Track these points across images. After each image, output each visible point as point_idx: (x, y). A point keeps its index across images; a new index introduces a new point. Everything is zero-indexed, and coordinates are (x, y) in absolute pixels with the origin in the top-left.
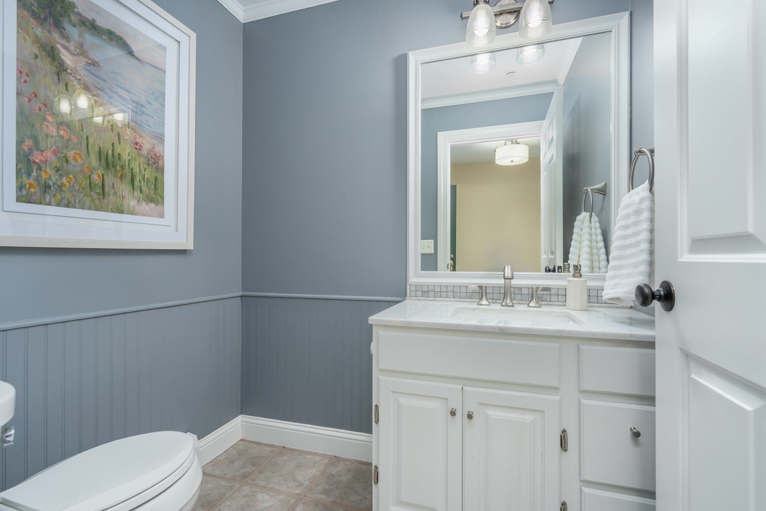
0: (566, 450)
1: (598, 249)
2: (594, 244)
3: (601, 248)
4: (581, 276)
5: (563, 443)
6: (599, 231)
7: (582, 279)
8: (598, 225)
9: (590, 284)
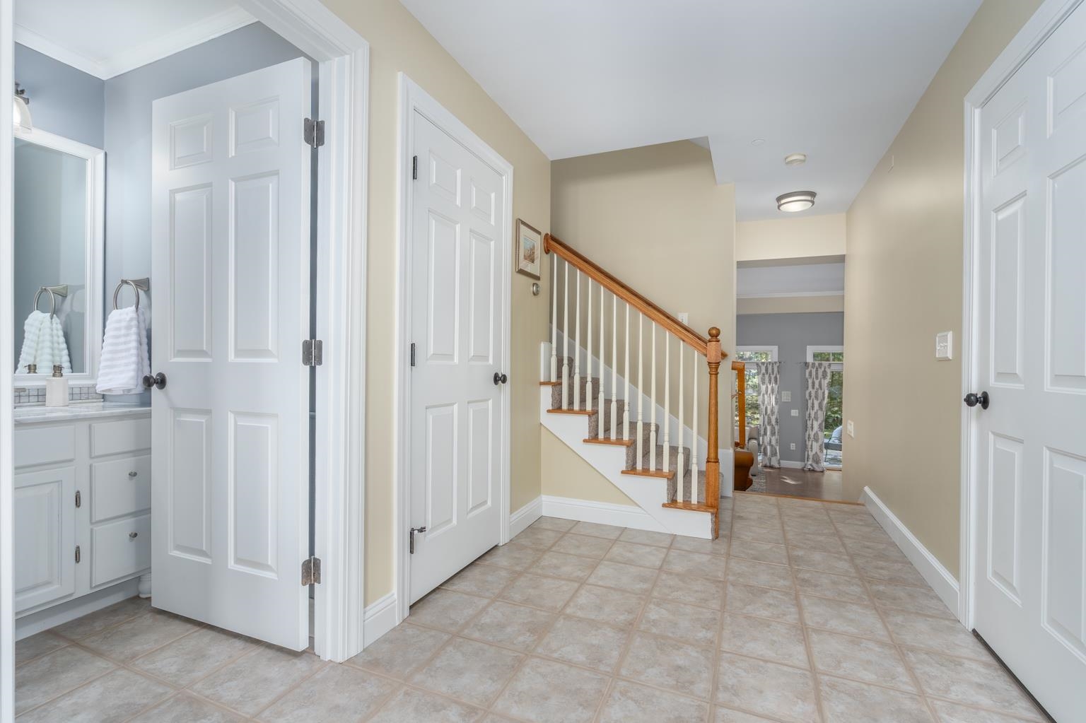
0: (79, 506)
1: (61, 350)
2: (56, 345)
3: (63, 350)
4: (62, 375)
5: (78, 502)
6: (61, 333)
7: (62, 378)
8: (60, 327)
9: (71, 383)
